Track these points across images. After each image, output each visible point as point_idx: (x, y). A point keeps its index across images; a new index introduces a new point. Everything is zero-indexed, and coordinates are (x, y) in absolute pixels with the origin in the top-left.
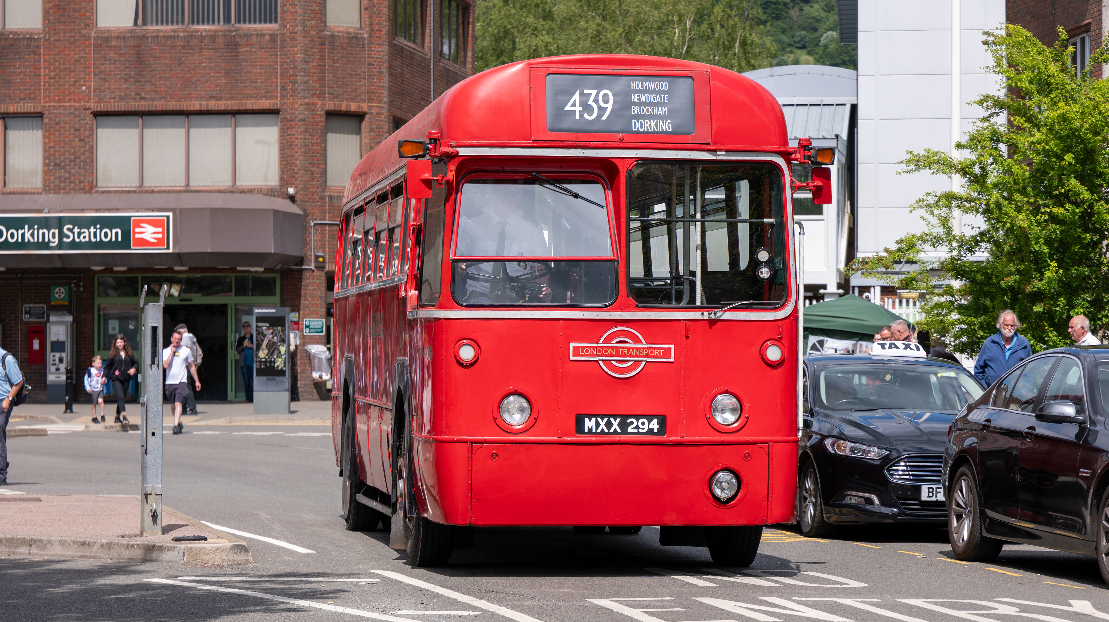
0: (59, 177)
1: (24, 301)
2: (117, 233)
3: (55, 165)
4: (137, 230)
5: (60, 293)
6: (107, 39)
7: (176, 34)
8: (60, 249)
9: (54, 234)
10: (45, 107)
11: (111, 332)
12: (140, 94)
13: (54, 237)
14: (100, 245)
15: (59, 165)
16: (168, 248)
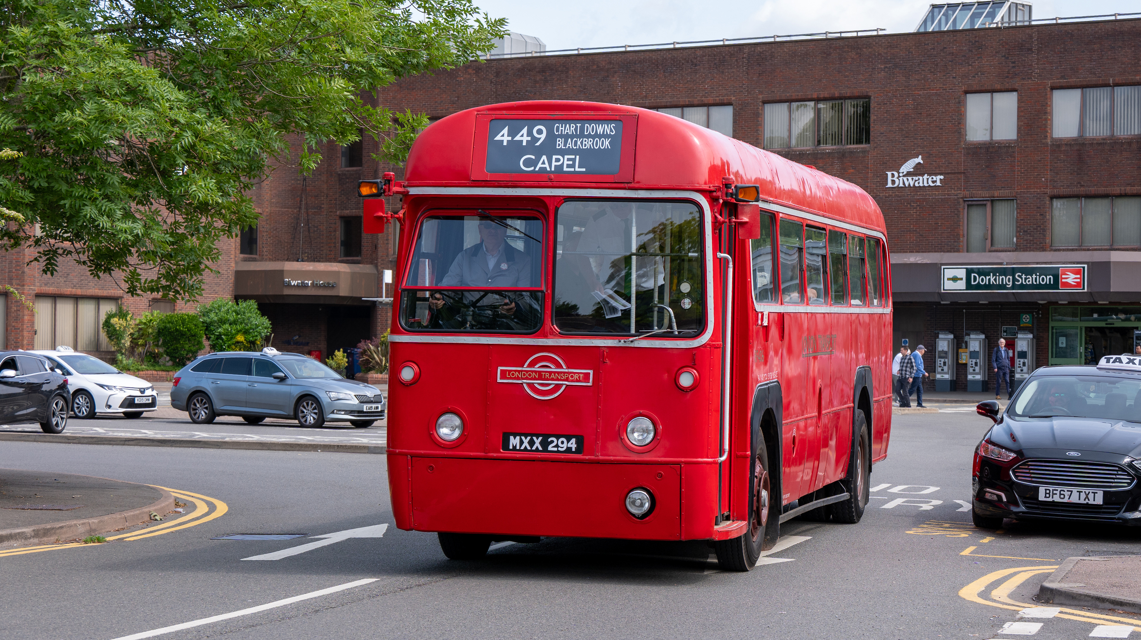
0: (1027, 240)
1: (1003, 324)
2: (1050, 278)
3: (1024, 231)
4: (1063, 276)
5: (1026, 319)
6: (1059, 146)
7: (1105, 141)
8: (1013, 289)
9: (1009, 279)
10: (1017, 192)
11: (1060, 345)
12: (1080, 183)
13: (1009, 281)
14: (1039, 286)
15: (1027, 231)
16: (1084, 289)
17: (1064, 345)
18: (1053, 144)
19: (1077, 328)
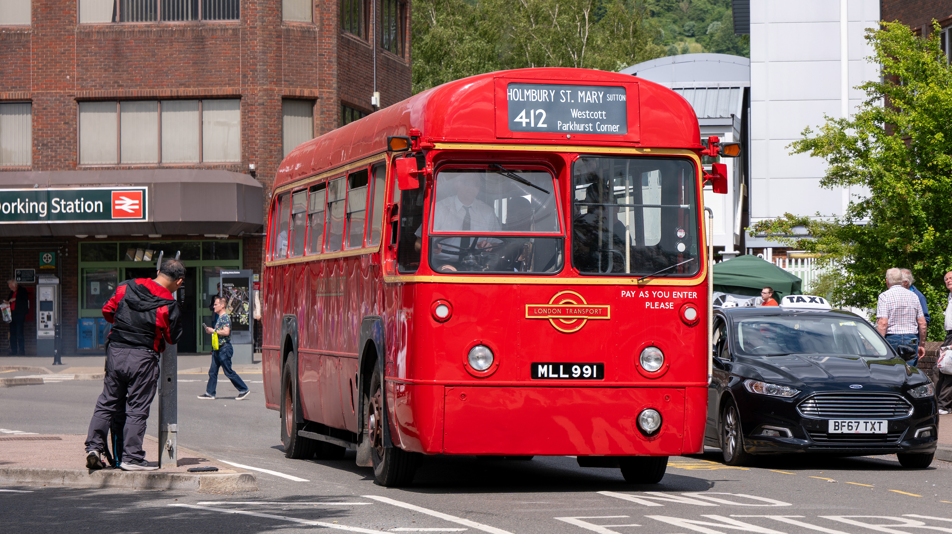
0: (47, 156)
1: (16, 266)
2: (99, 205)
3: (43, 145)
4: (117, 202)
6: (89, 34)
7: (150, 29)
8: (49, 219)
9: (43, 206)
10: (34, 94)
11: (93, 292)
12: (117, 83)
13: (43, 209)
14: (84, 215)
15: (46, 145)
16: (144, 218)
17: (98, 292)
18: (81, 32)
19: (116, 269)
